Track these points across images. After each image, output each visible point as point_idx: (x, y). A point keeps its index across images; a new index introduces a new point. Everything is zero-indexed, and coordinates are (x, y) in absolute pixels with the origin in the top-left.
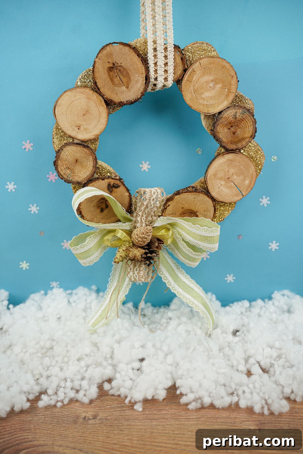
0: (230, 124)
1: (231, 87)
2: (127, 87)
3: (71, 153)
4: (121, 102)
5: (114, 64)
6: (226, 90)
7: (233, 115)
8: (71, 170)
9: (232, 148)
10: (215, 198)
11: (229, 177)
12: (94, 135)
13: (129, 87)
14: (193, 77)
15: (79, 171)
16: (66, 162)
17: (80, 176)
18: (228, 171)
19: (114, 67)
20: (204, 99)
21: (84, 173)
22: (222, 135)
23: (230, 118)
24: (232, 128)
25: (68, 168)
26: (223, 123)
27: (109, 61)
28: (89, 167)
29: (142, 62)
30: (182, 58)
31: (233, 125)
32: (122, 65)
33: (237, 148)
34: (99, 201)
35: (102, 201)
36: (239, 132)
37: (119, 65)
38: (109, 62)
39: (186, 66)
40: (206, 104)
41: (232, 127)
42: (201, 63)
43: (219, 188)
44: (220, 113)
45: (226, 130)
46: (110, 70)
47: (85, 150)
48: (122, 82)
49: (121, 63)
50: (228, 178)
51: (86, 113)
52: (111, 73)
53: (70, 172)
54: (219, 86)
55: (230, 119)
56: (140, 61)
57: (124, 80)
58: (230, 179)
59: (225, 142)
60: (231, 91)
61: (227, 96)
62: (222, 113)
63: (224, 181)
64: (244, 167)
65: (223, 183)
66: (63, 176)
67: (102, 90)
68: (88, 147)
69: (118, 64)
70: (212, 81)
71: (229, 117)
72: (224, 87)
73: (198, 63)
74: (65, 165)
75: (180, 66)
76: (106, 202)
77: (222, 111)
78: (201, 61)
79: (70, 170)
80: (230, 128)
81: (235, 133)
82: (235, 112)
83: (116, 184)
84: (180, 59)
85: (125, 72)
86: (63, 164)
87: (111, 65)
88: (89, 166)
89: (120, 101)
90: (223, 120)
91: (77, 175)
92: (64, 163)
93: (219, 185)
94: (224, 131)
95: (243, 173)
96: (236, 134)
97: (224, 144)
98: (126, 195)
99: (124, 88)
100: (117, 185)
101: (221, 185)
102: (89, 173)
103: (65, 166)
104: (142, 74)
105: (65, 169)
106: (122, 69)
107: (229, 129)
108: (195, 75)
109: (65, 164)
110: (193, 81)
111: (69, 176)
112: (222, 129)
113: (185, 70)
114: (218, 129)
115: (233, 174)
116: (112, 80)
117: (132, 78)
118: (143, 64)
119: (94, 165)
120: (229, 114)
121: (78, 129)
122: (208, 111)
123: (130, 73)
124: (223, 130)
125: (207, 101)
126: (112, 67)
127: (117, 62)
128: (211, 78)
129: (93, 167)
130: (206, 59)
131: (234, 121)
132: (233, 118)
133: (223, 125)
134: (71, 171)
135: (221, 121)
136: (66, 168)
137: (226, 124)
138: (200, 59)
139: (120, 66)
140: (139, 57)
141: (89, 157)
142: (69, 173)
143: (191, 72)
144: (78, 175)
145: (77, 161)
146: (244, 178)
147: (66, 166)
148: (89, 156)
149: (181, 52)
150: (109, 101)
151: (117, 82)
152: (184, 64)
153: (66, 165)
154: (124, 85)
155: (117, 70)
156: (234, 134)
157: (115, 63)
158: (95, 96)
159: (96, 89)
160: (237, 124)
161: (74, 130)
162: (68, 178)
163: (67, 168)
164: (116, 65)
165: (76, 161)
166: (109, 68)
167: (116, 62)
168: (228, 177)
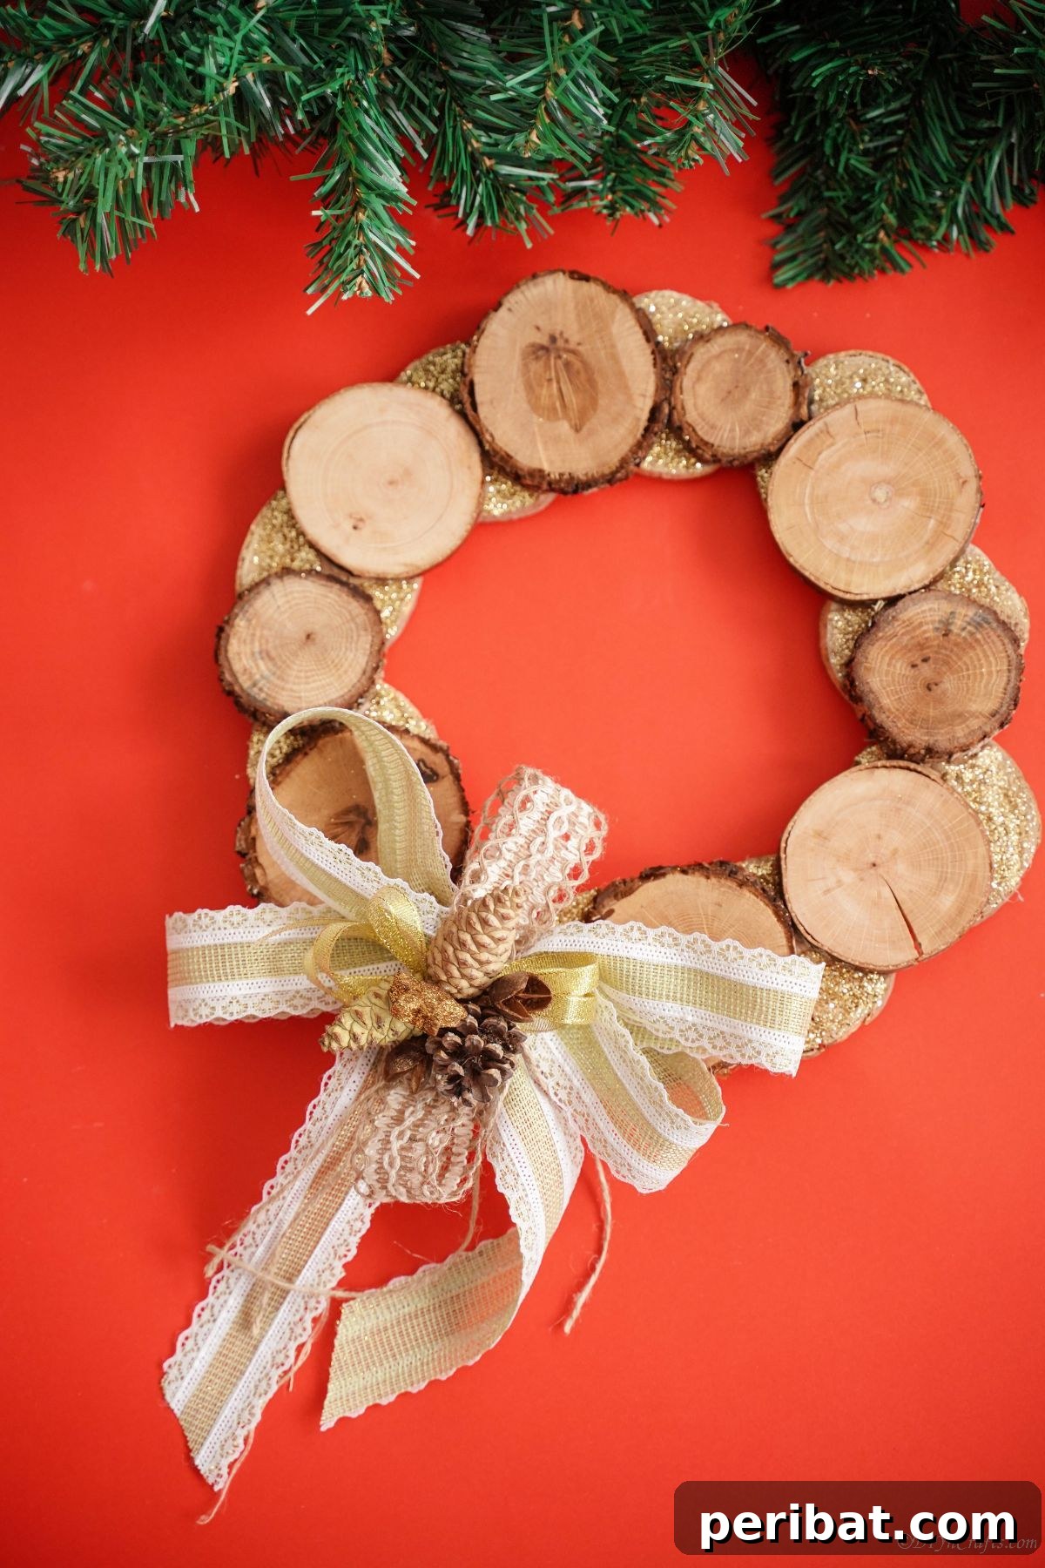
0: (922, 650)
1: (949, 518)
2: (577, 430)
3: (297, 604)
4: (541, 471)
5: (553, 339)
6: (932, 522)
7: (940, 622)
8: (275, 665)
9: (910, 738)
10: (801, 928)
11: (878, 862)
12: (406, 565)
13: (585, 430)
14: (819, 454)
15: (302, 674)
16: (266, 632)
17: (302, 694)
18: (879, 837)
19: (551, 347)
20: (842, 538)
21: (318, 688)
22: (881, 681)
23: (925, 628)
24: (925, 665)
25: (268, 654)
26: (894, 640)
27: (540, 324)
28: (346, 672)
29: (655, 359)
30: (796, 385)
31: (931, 655)
32: (580, 348)
33: (931, 742)
34: (337, 816)
35: (352, 817)
36: (949, 684)
37: (572, 346)
38: (538, 328)
39: (804, 411)
40: (848, 559)
41: (925, 660)
42: (859, 409)
43: (827, 891)
44: (892, 601)
45: (900, 667)
46: (534, 353)
47: (355, 607)
48: (564, 405)
49: (579, 344)
50: (874, 865)
51: (400, 479)
52: (536, 367)
53: (270, 670)
54: (909, 504)
55: (925, 632)
56: (649, 351)
57: (572, 399)
58: (881, 870)
59: (889, 710)
60: (949, 532)
61: (931, 545)
62: (900, 604)
63: (855, 870)
64: (948, 838)
65: (848, 877)
66: (239, 675)
67: (483, 411)
68: (368, 599)
69: (567, 341)
70: (887, 482)
71: (921, 625)
72: (927, 509)
73: (848, 409)
74: (260, 641)
75: (783, 405)
76: (368, 827)
77: (900, 597)
78: (861, 405)
79: (270, 665)
80: (919, 662)
81: (934, 687)
82: (949, 611)
83: (428, 763)
84: (789, 383)
85: (583, 376)
86: (253, 635)
87: (543, 340)
88: (350, 666)
89: (535, 465)
90: (897, 627)
91: (292, 690)
92: (258, 633)
93: (831, 882)
94: (892, 669)
95: (937, 859)
96: (937, 690)
97: (884, 716)
98: (453, 823)
99: (564, 427)
100: (432, 770)
101: (839, 883)
102: (342, 693)
103: (257, 644)
104: (644, 396)
105: (253, 654)
106: (577, 365)
107: (914, 666)
108: (829, 447)
109: (261, 637)
110: (817, 466)
111: (260, 685)
112: (887, 659)
113: (797, 425)
114: (870, 657)
115: (895, 852)
116: (529, 388)
117: (602, 402)
118: (655, 365)
119: (369, 670)
120: (923, 612)
121: (355, 528)
122: (848, 584)
123: (600, 382)
124: (889, 665)
125: (853, 548)
126: (542, 347)
127: (565, 335)
128: (887, 470)
129: (364, 672)
130: (882, 403)
131: (935, 643)
132: (937, 629)
133: (892, 647)
134: (274, 669)
135: (889, 631)
136: (261, 652)
137: (906, 646)
138: (860, 397)
139: (574, 352)
140: (648, 340)
141: (359, 636)
142: (266, 673)
143: (817, 435)
144: (295, 687)
145: (308, 637)
146: (940, 881)
147: (261, 645)
148: (362, 633)
149: (799, 363)
150: (496, 453)
151: (544, 401)
152: (797, 404)
153: (263, 641)
154: (566, 417)
155: (560, 363)
156: (929, 689)
157: (557, 336)
158: (453, 429)
159: (464, 404)
160: (947, 656)
161: (337, 526)
162: (255, 690)
163: (264, 655)
164: (560, 343)
165: (304, 637)
166: (533, 345)
167: (561, 334)
168: (871, 858)
